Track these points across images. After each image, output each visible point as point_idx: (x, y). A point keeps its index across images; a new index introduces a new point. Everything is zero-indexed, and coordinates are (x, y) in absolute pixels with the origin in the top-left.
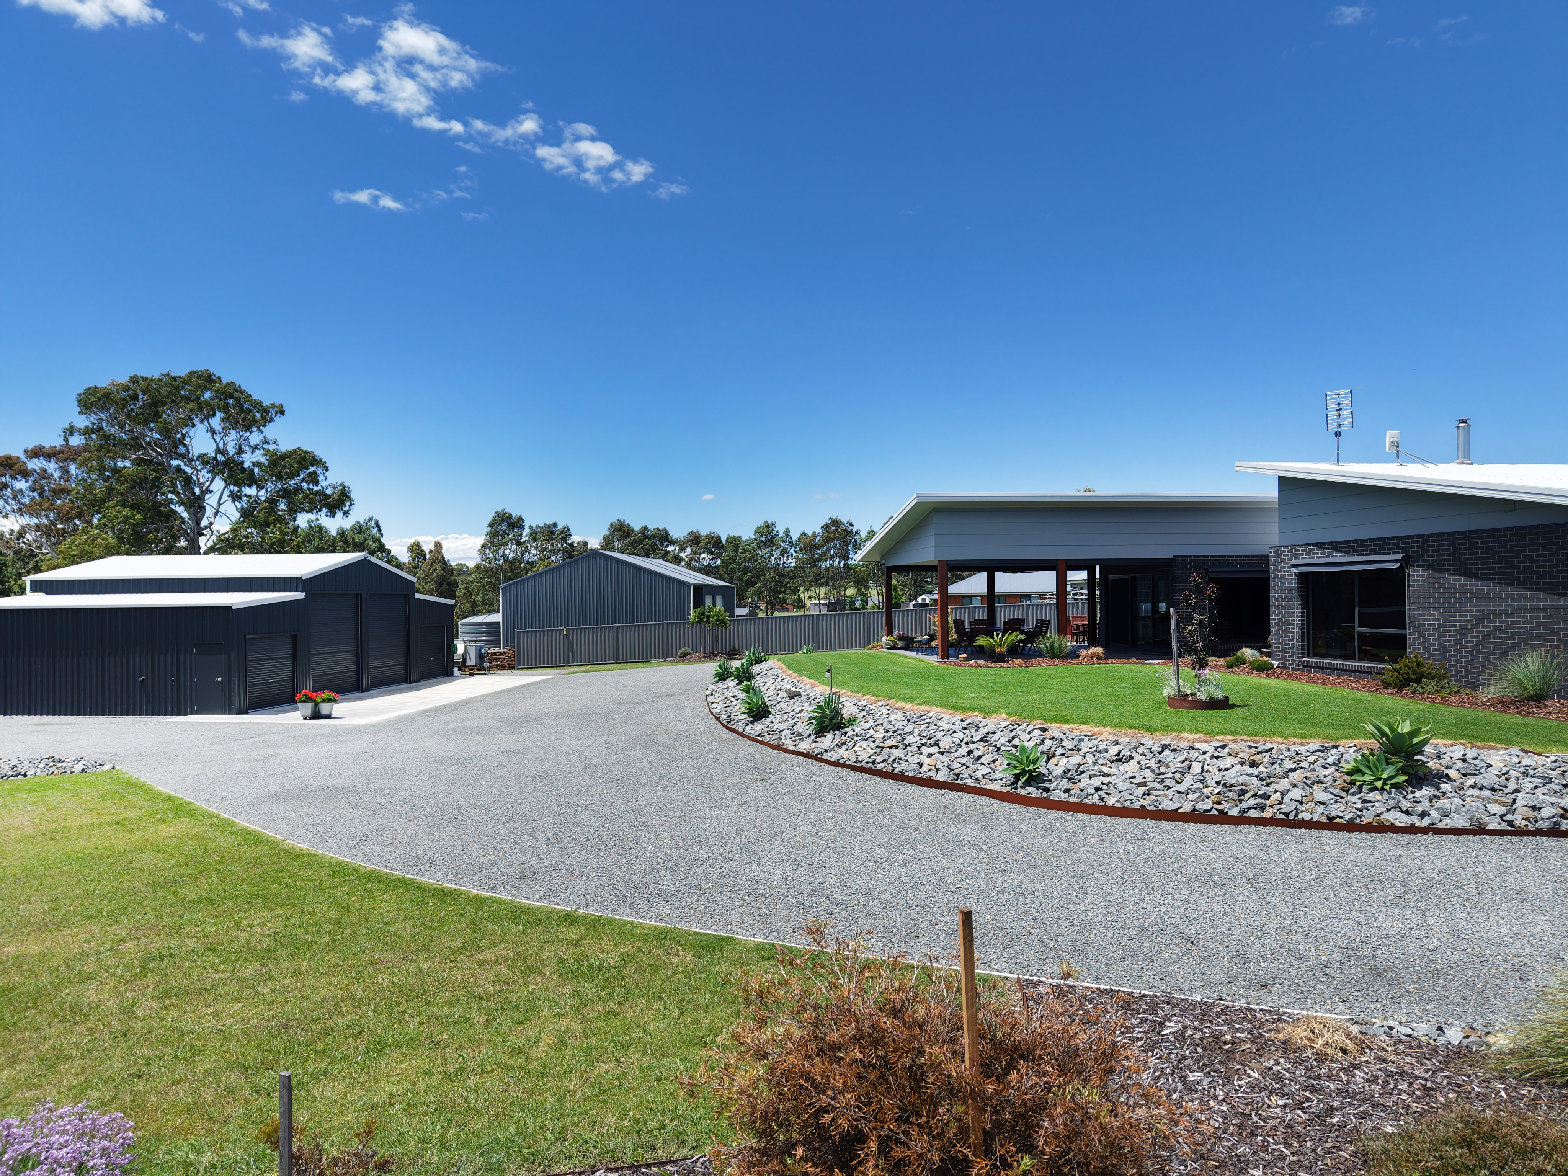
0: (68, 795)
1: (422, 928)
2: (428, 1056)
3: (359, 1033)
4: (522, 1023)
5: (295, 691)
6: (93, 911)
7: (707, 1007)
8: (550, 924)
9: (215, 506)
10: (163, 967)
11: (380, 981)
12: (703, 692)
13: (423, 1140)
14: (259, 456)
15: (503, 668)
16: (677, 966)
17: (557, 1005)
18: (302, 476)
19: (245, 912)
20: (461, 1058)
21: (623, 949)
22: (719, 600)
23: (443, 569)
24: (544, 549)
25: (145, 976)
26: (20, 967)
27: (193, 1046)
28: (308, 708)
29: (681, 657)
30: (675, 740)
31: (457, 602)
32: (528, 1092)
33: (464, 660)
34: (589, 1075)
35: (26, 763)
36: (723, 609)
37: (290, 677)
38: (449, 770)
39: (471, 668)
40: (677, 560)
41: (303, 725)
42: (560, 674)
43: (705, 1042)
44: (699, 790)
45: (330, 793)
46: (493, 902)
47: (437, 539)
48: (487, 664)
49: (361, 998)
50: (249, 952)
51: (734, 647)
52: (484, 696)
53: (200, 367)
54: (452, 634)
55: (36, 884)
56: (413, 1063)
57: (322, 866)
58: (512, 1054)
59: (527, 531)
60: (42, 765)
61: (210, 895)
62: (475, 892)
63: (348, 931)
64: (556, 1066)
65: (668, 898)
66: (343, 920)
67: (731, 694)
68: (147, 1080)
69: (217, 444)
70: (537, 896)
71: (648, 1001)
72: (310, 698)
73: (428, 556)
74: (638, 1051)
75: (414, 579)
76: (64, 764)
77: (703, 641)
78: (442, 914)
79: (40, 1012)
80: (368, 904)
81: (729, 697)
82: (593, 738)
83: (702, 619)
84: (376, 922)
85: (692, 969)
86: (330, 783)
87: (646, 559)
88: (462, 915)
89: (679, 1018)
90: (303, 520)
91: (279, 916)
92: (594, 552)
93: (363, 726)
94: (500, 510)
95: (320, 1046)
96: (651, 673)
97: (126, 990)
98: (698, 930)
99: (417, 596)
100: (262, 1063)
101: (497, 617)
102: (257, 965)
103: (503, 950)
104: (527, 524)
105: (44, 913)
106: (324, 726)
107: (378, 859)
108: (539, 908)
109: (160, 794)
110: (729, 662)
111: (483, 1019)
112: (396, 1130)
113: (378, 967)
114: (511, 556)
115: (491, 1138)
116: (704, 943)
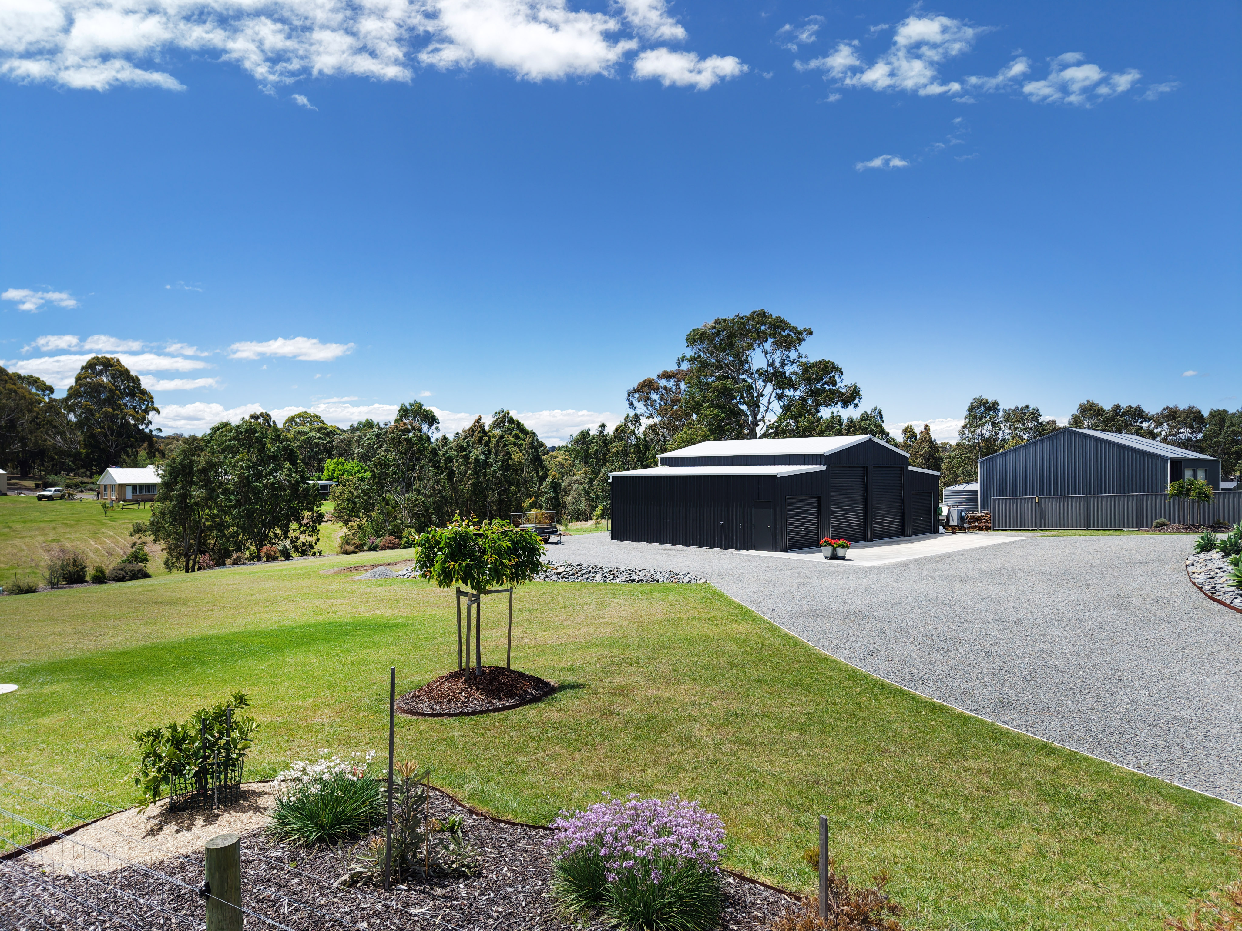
0: (681, 597)
1: (917, 731)
2: (923, 833)
3: (870, 801)
4: (1003, 828)
5: (819, 539)
6: (696, 676)
7: (1192, 860)
8: (1028, 749)
9: (766, 404)
10: (737, 722)
11: (885, 765)
12: (1183, 562)
13: (920, 899)
14: (795, 368)
15: (981, 529)
16: (1157, 814)
17: (1035, 820)
18: (825, 380)
19: (789, 694)
20: (950, 843)
21: (1100, 786)
22: (1201, 474)
23: (931, 447)
24: (1017, 429)
25: (727, 726)
26: (658, 704)
27: (757, 781)
28: (828, 551)
29: (1156, 527)
30: (1152, 604)
31: (942, 473)
32: (1010, 887)
33: (948, 521)
34: (1067, 890)
35: (659, 573)
36: (1205, 482)
37: (815, 527)
38: (937, 609)
39: (954, 527)
40: (1152, 435)
41: (825, 563)
42: (1032, 536)
43: (1190, 893)
44: (1179, 655)
45: (846, 616)
46: (976, 721)
47: (927, 423)
48: (967, 525)
49: (871, 775)
50: (792, 723)
51: (1219, 520)
52: (964, 551)
53: (758, 308)
54: (937, 498)
55: (665, 652)
56: (912, 835)
57: (840, 670)
58: (994, 852)
59: (1001, 414)
60: (667, 576)
61: (766, 678)
62: (960, 710)
63: (860, 722)
64: (1035, 873)
65: (1147, 750)
66: (856, 713)
67: (1216, 566)
68: (730, 797)
69: (768, 361)
70: (1015, 724)
71: (1126, 840)
72: (830, 544)
73: (918, 437)
74: (1117, 882)
75: (908, 455)
76: (679, 576)
77: (1181, 513)
78: (933, 723)
79: (669, 735)
80: (875, 704)
81: (1213, 568)
82: (1066, 595)
83: (1182, 492)
84: (881, 719)
85: (1174, 821)
86: (845, 609)
87: (1118, 435)
88: (949, 727)
89: (1160, 863)
90: (825, 413)
91: (811, 701)
92: (1065, 430)
93: (868, 567)
94: (978, 397)
95: (841, 804)
96: (1125, 540)
97: (716, 733)
98: (1181, 786)
99: (910, 468)
100: (802, 805)
101: (976, 486)
102: (797, 733)
103: (984, 763)
104: (1001, 407)
105: (670, 672)
106: (840, 565)
107: (881, 671)
108: (1017, 734)
109: (734, 603)
110: (1213, 535)
111: (969, 816)
112: (899, 884)
113: (883, 754)
114: (988, 435)
115: (977, 916)
116: (1188, 799)
